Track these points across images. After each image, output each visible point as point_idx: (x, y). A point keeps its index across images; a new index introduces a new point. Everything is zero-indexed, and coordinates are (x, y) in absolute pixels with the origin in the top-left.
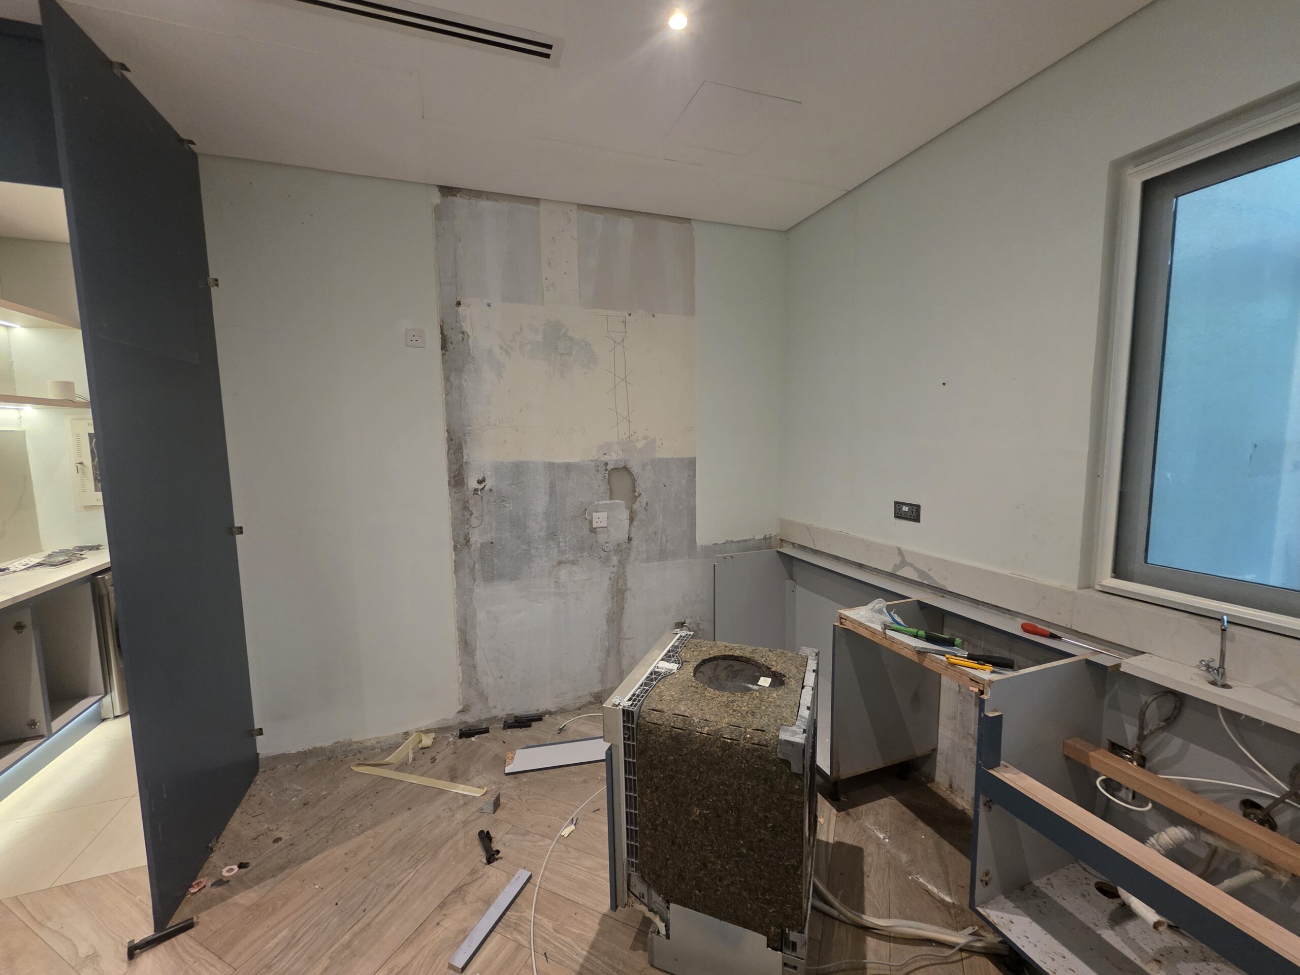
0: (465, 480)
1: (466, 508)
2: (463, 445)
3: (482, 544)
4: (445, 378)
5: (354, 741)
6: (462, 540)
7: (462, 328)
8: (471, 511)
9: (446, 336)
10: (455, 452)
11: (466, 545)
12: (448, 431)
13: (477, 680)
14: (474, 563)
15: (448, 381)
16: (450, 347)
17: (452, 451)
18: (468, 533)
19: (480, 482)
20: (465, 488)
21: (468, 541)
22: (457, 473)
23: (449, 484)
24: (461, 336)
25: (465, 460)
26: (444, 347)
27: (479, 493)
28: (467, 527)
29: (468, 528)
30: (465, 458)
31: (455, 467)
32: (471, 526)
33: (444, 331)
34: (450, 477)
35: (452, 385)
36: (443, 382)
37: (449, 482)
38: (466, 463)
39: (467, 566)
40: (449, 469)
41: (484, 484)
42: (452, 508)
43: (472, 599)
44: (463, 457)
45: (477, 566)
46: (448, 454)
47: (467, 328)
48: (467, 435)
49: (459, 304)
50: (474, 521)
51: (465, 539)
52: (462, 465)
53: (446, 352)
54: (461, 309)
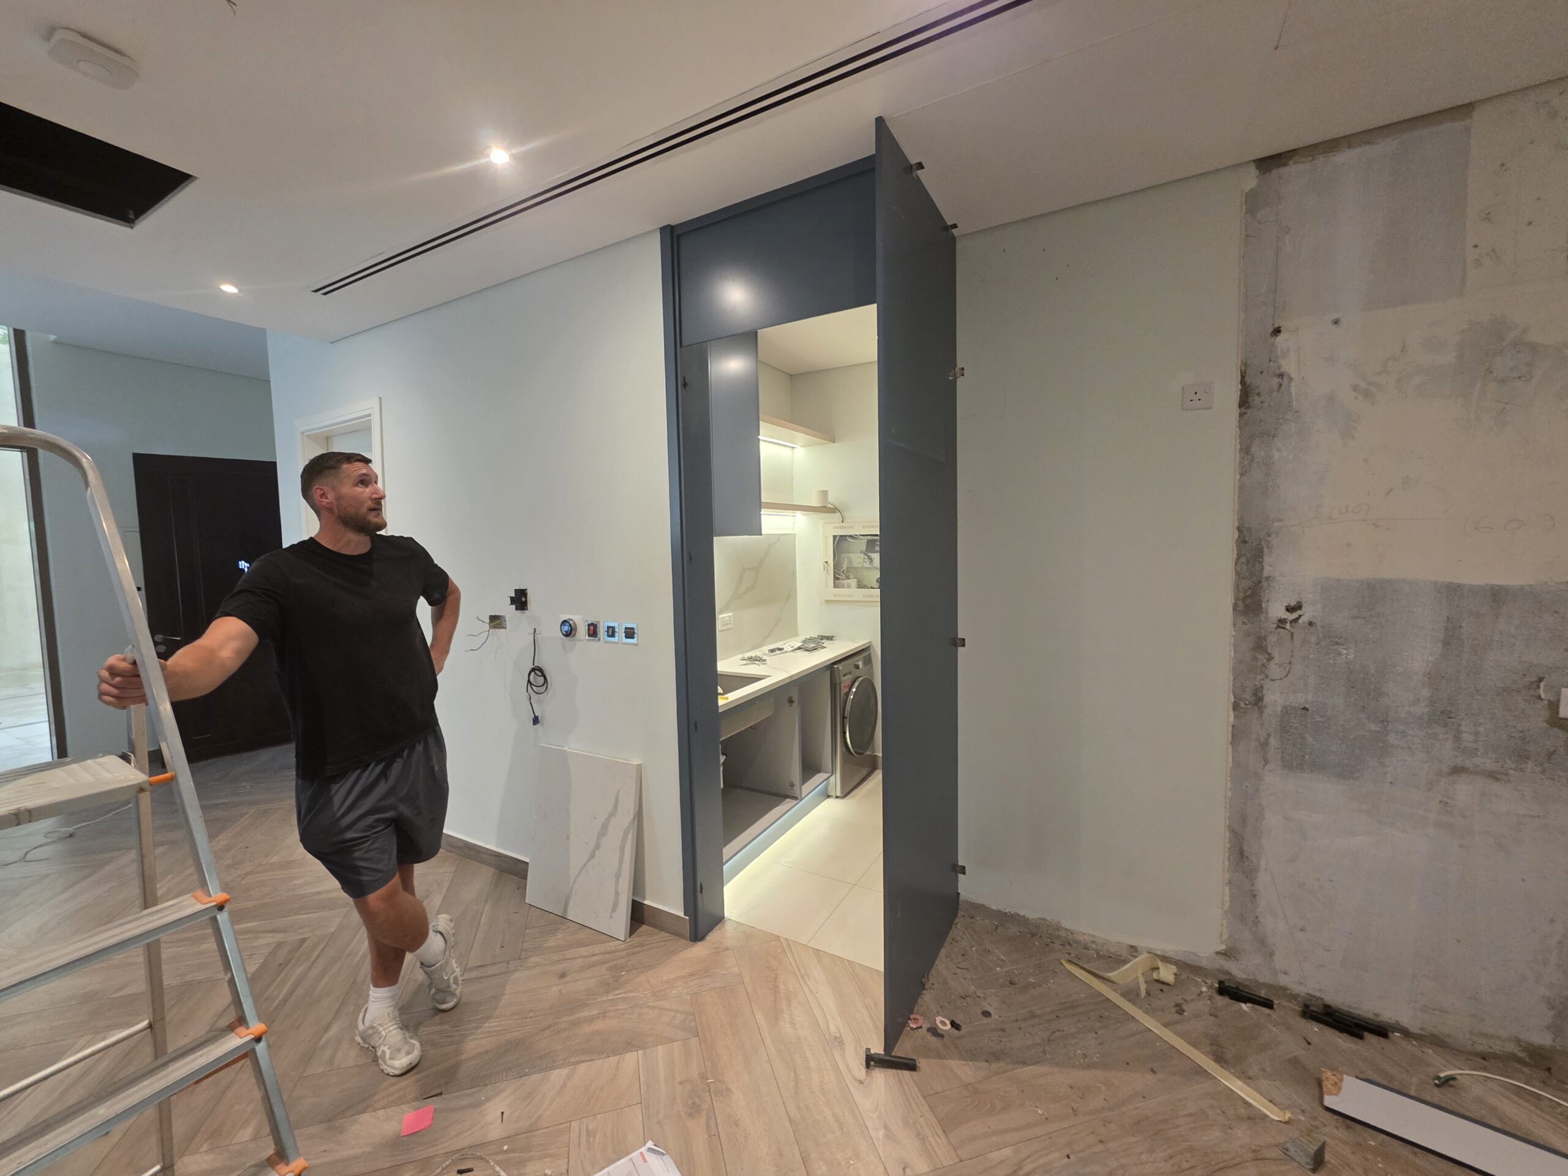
0: (1264, 605)
1: (1260, 646)
2: (1266, 550)
3: (1285, 707)
4: (1241, 450)
5: (1063, 926)
6: (1248, 696)
7: (1279, 368)
8: (1269, 654)
9: (1249, 386)
10: (1248, 561)
11: (1256, 704)
12: (1239, 529)
13: (1257, 917)
14: (1269, 735)
15: (1247, 453)
16: (1255, 400)
17: (1243, 560)
18: (1262, 687)
19: (1290, 609)
20: (1262, 617)
21: (1261, 699)
22: (1248, 593)
23: (1234, 609)
24: (1276, 380)
25: (1266, 573)
26: (1244, 402)
27: (1288, 626)
28: (1260, 677)
29: (1262, 680)
30: (1267, 571)
31: (1246, 584)
32: (1267, 677)
33: (1246, 379)
34: (1237, 599)
35: (1252, 460)
36: (1238, 455)
37: (1235, 608)
38: (1267, 578)
39: (1253, 736)
40: (1237, 586)
41: (1299, 612)
42: (1235, 646)
43: (1258, 789)
44: (1262, 570)
45: (1274, 742)
46: (1236, 564)
47: (1289, 366)
48: (1273, 536)
49: (1277, 331)
50: (1274, 670)
51: (1255, 694)
52: (1260, 582)
53: (1246, 410)
54: (1279, 339)
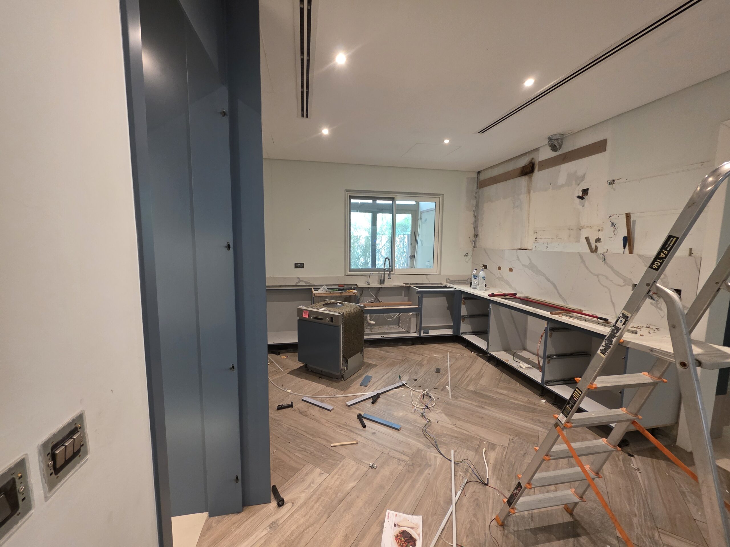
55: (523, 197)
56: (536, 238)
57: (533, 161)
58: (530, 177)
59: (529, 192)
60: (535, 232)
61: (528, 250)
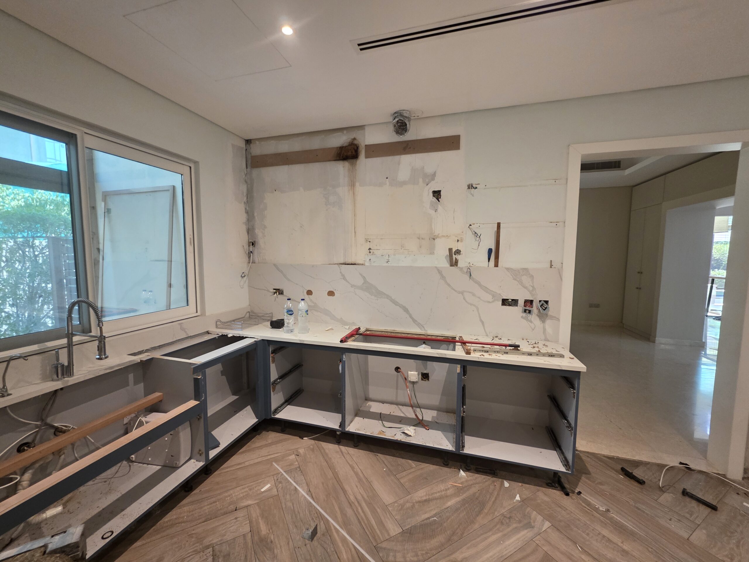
55: (343, 191)
56: (370, 249)
57: (355, 142)
58: (353, 165)
59: (352, 185)
60: (368, 241)
61: (358, 264)
